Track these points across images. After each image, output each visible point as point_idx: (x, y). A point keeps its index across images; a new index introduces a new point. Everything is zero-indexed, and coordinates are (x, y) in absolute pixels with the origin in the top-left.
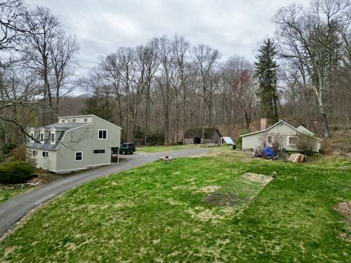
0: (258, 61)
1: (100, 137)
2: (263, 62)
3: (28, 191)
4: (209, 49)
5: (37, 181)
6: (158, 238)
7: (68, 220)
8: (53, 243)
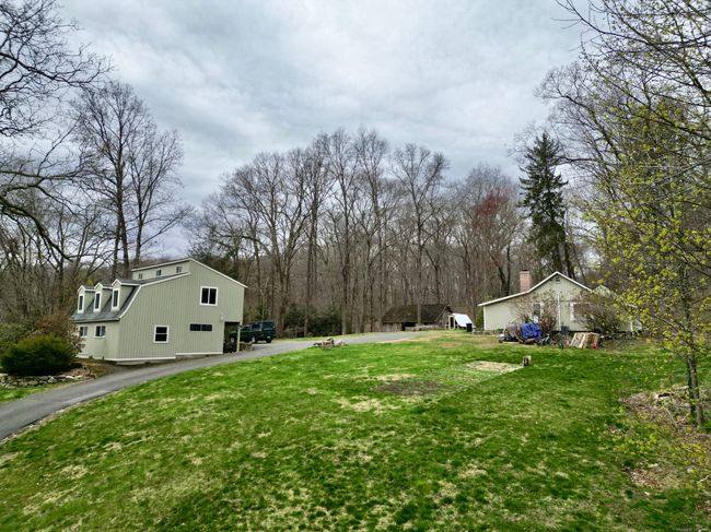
0: (526, 176)
1: (204, 300)
2: (537, 177)
3: (60, 387)
4: (425, 154)
5: (79, 373)
6: (269, 430)
7: (119, 417)
8: (86, 444)
